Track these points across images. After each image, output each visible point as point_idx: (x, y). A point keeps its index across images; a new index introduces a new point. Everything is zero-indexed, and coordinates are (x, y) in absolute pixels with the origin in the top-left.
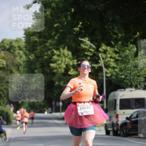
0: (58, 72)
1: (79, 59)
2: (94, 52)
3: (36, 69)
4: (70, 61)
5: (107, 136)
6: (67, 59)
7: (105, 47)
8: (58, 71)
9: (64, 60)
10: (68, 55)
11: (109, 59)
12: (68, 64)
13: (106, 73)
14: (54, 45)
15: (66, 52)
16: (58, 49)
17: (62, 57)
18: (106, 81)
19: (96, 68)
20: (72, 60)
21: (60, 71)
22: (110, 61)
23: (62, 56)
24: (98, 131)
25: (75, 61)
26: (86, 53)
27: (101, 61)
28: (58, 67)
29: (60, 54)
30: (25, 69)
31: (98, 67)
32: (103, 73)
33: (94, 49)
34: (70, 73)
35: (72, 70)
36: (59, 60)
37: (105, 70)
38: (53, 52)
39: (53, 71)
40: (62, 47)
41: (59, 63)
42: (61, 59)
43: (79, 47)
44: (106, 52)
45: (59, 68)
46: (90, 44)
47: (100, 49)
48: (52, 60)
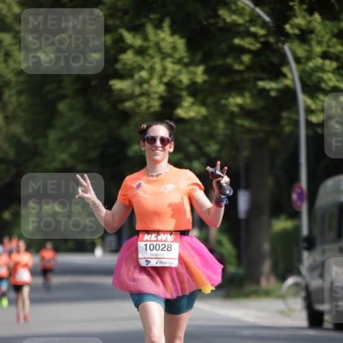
0: (137, 110)
1: (211, 64)
2: (264, 36)
3: (62, 97)
4: (180, 72)
5: (312, 332)
6: (169, 64)
7: (304, 17)
8: (139, 106)
9: (158, 67)
10: (174, 48)
11: (319, 61)
12: (174, 81)
13: (309, 111)
14: (125, 13)
15: (167, 37)
16: (137, 29)
17: (152, 57)
18: (308, 138)
19: (273, 94)
20: (186, 65)
21: (144, 107)
22: (322, 69)
23: (151, 52)
24: (282, 313)
25: (200, 69)
26: (237, 41)
27: (291, 70)
28: (137, 91)
29: (145, 44)
30: (23, 98)
31: (278, 90)
32: (297, 113)
33: (264, 25)
34: (180, 112)
35: (187, 101)
36: (141, 68)
37: (305, 102)
38: (121, 39)
39: (120, 107)
40: (151, 21)
41: (141, 77)
42: (150, 63)
43: (212, 21)
44: (309, 36)
45: (142, 94)
46: (253, 10)
47: (288, 27)
48: (119, 66)
